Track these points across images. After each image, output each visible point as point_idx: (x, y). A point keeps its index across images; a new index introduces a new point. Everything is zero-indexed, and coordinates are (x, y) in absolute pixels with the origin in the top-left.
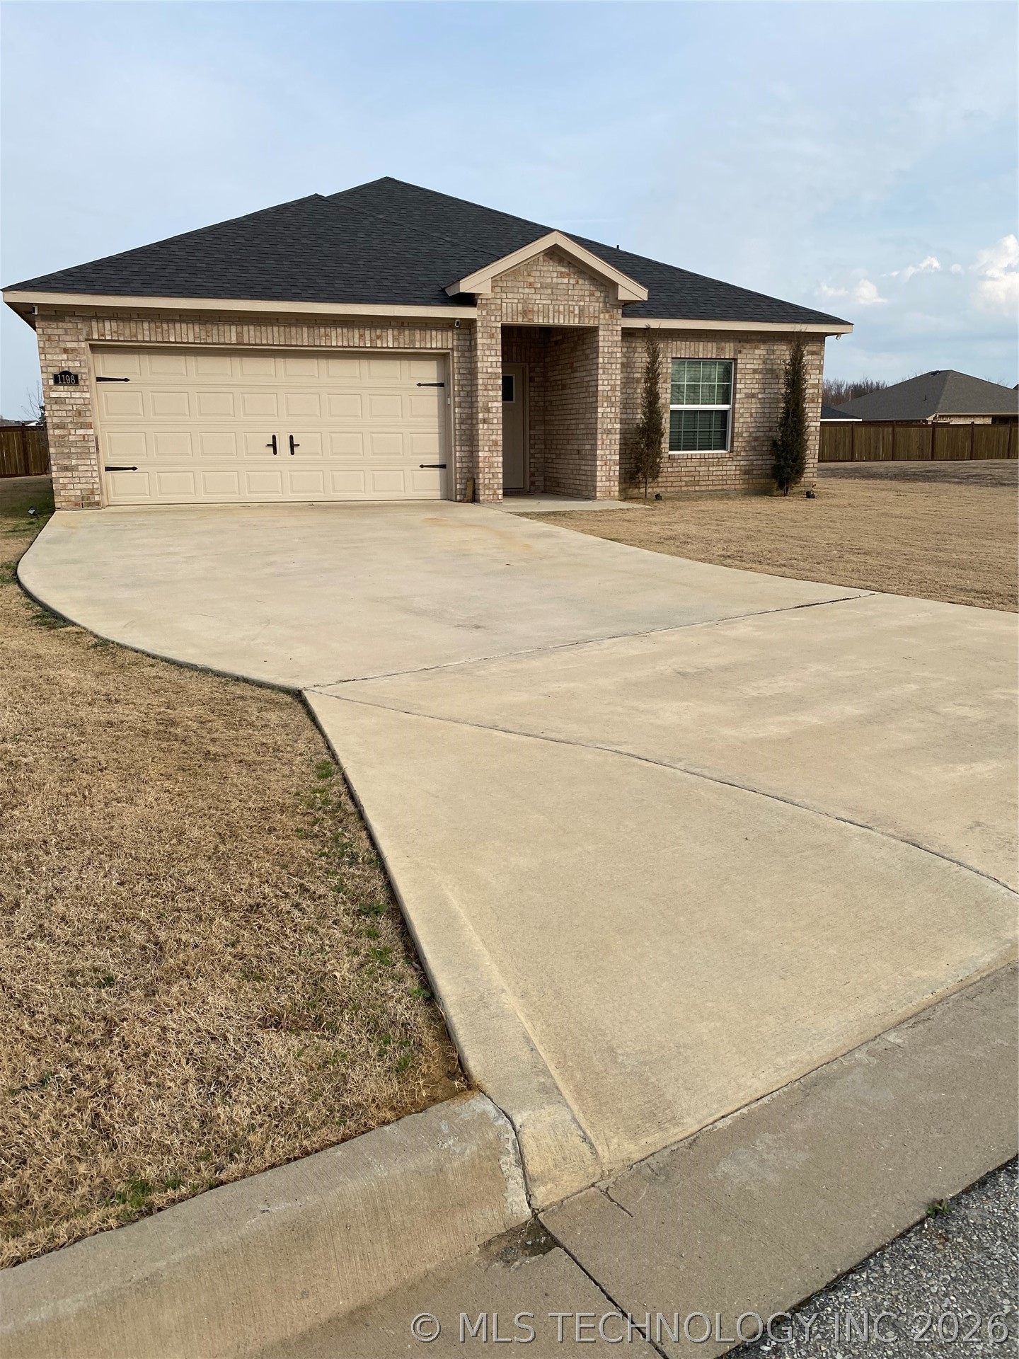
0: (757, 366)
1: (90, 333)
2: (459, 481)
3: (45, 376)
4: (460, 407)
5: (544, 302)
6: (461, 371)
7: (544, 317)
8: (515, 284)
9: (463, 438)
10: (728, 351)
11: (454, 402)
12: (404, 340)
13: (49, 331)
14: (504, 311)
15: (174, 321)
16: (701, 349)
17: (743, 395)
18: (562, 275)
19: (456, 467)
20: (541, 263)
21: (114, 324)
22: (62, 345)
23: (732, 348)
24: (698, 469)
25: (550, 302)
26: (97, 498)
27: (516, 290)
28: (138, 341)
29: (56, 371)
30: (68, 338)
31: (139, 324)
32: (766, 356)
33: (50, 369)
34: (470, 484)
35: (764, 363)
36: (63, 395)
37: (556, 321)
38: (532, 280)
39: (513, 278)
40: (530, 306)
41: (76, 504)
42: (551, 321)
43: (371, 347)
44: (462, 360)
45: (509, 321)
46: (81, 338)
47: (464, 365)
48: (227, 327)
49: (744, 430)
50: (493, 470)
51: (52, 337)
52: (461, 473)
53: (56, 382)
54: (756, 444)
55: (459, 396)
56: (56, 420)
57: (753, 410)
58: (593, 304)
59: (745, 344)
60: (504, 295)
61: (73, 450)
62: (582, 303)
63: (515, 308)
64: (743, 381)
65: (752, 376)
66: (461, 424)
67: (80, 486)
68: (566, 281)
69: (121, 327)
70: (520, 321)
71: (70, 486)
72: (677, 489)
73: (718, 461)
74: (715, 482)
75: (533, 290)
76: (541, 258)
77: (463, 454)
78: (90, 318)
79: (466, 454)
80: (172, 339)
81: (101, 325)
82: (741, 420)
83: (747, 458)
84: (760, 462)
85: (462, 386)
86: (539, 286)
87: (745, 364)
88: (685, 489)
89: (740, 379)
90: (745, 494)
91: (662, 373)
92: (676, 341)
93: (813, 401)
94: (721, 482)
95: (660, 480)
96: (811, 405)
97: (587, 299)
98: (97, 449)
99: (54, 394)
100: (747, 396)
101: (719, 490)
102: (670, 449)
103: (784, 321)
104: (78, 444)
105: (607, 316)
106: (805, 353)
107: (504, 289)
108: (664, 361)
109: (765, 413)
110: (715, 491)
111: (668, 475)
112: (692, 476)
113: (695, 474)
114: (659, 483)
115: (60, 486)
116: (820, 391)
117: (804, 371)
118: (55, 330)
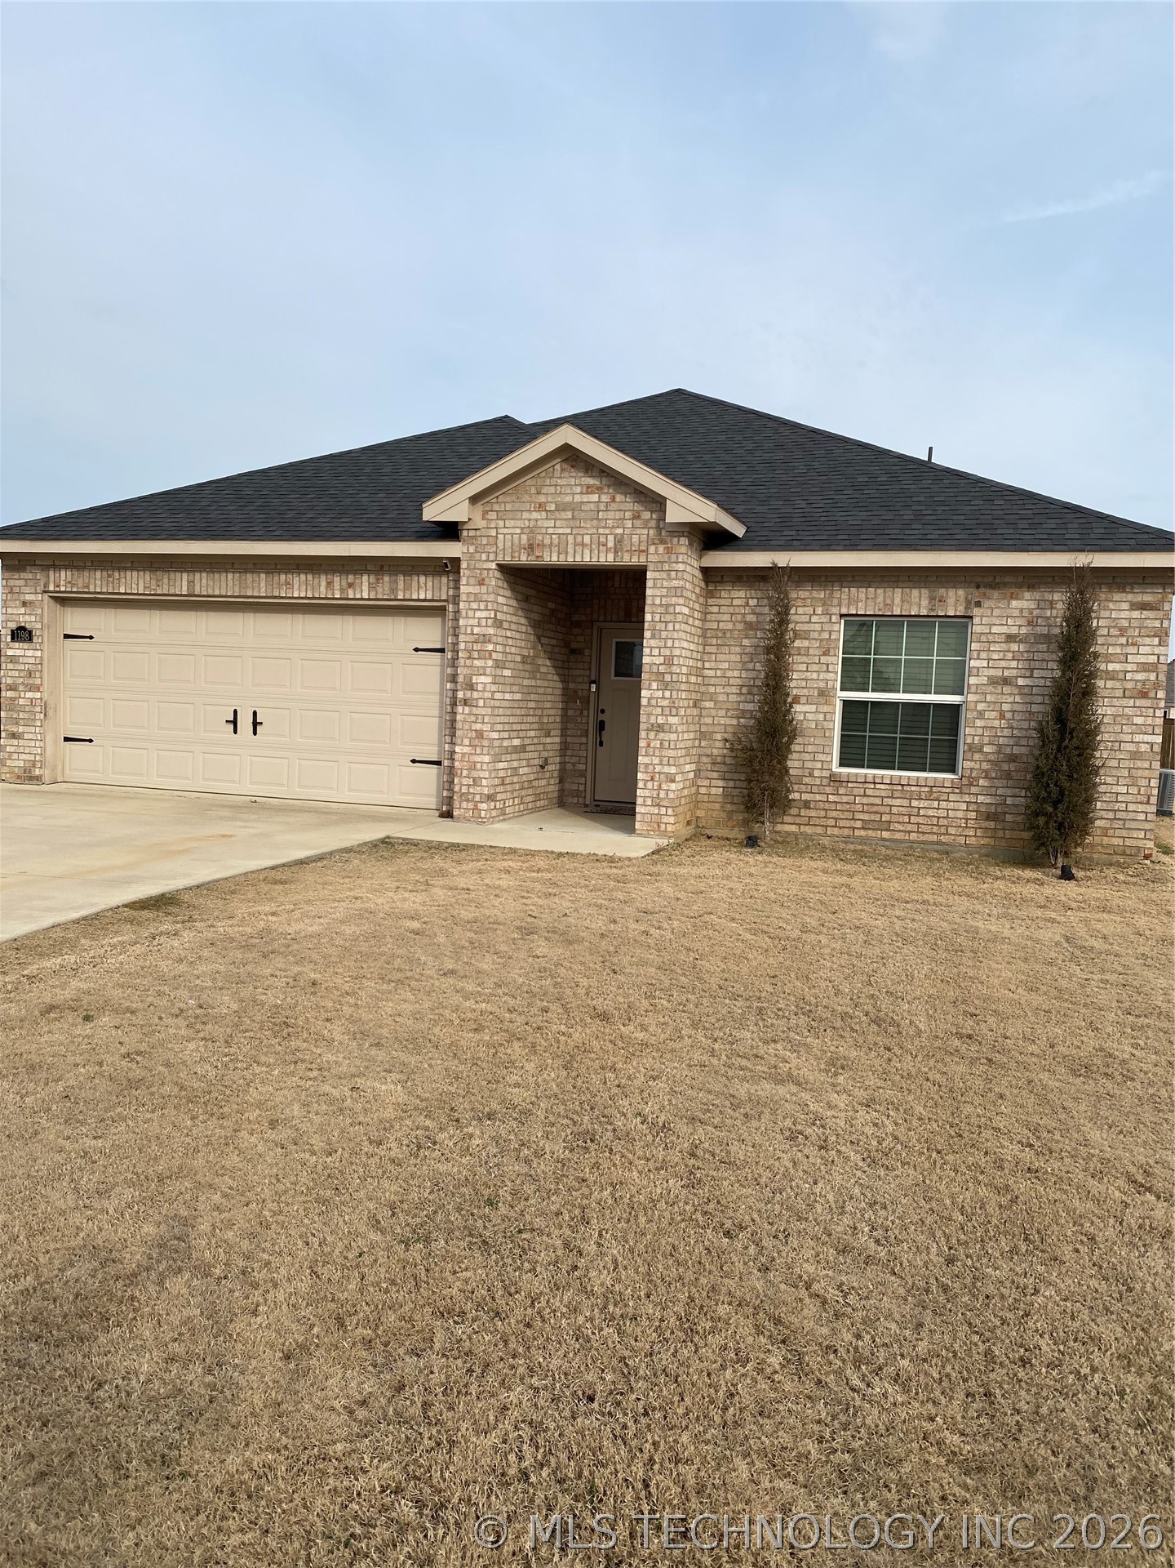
0: (1014, 630)
1: (46, 585)
2: (445, 786)
5: (561, 531)
6: (453, 631)
7: (559, 553)
8: (517, 506)
9: (450, 725)
10: (953, 602)
11: (447, 673)
12: (384, 589)
13: (12, 583)
14: (501, 545)
15: (125, 569)
16: (897, 601)
17: (985, 680)
18: (589, 490)
19: (444, 766)
20: (557, 474)
21: (69, 573)
22: (22, 597)
23: (962, 599)
24: (888, 801)
25: (568, 531)
26: (37, 772)
27: (518, 516)
28: (89, 593)
29: (13, 626)
30: (27, 589)
31: (92, 572)
32: (1035, 613)
33: (7, 624)
34: (451, 791)
35: (1030, 623)
36: (19, 653)
37: (578, 559)
38: (542, 499)
39: (514, 498)
40: (540, 538)
41: (19, 777)
42: (570, 559)
43: (341, 599)
44: (454, 615)
45: (509, 560)
46: (39, 589)
48: (178, 575)
49: (986, 740)
50: (475, 774)
51: (14, 588)
52: (446, 773)
53: (13, 639)
54: (1013, 766)
56: (9, 681)
57: (1006, 707)
58: (638, 531)
59: (988, 591)
60: (501, 523)
61: (21, 715)
62: (619, 531)
63: (516, 541)
64: (984, 655)
65: (1004, 646)
66: (450, 705)
67: (24, 757)
68: (595, 498)
69: (76, 577)
70: (524, 559)
71: (15, 756)
72: (846, 832)
73: (931, 792)
74: (923, 828)
75: (544, 514)
76: (558, 467)
78: (47, 567)
79: (451, 747)
80: (123, 590)
81: (57, 575)
82: (979, 723)
83: (993, 791)
85: (452, 651)
86: (553, 508)
87: (991, 625)
88: (862, 833)
89: (979, 652)
90: (987, 856)
91: (821, 640)
92: (849, 588)
93: (1144, 695)
94: (935, 829)
95: (813, 813)
96: (1139, 703)
97: (629, 524)
98: (45, 715)
99: (10, 652)
100: (993, 681)
101: (932, 843)
102: (841, 765)
103: (1056, 547)
104: (27, 709)
105: (661, 549)
106: (1125, 606)
107: (500, 514)
108: (825, 619)
109: (1030, 713)
110: (923, 842)
111: (827, 806)
112: (876, 813)
113: (881, 809)
114: (810, 817)
115: (6, 755)
116: (1162, 677)
117: (1123, 640)
118: (17, 581)
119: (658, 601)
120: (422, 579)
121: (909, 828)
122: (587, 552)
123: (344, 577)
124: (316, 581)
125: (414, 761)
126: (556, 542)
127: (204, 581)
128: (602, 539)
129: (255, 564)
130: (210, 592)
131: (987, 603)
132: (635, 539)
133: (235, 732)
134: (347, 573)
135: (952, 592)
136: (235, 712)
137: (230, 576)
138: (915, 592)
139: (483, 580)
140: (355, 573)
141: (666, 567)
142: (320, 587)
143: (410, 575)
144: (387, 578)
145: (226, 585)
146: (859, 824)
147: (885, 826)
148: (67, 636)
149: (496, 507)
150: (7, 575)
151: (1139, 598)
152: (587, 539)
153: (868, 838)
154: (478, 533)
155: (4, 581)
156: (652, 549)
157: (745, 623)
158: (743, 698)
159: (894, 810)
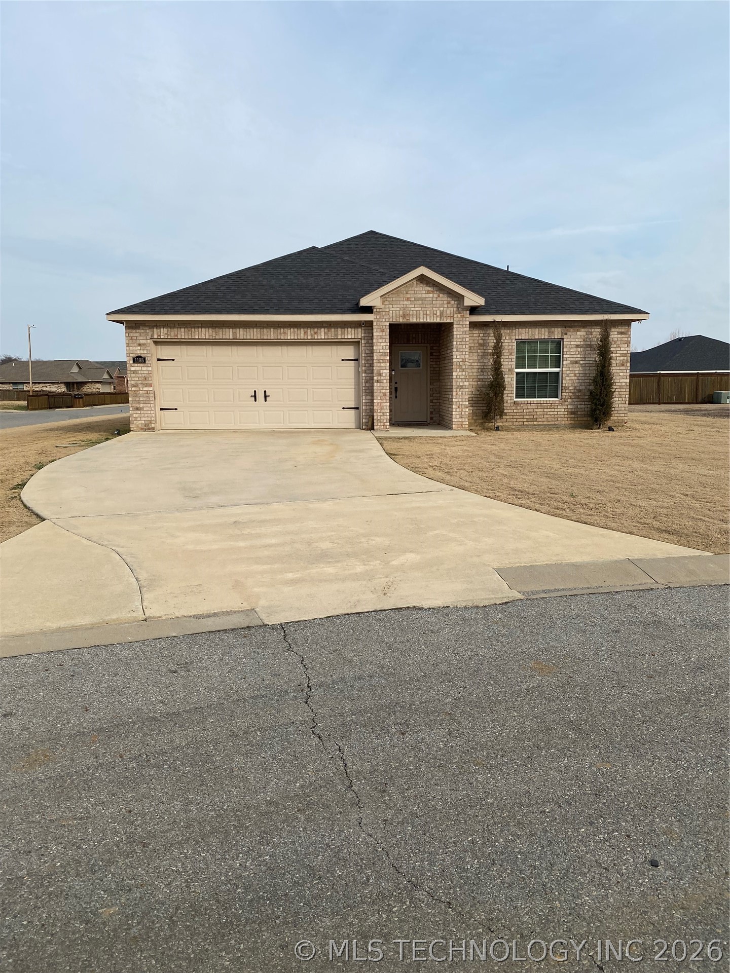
0: (579, 343)
1: (153, 335)
2: (364, 417)
3: (128, 358)
4: (365, 373)
5: (417, 309)
6: (367, 352)
7: (417, 318)
8: (398, 299)
9: (367, 391)
10: (557, 334)
11: (362, 370)
12: (331, 334)
13: (132, 335)
14: (391, 315)
15: (198, 327)
16: (537, 333)
17: (569, 362)
18: (428, 292)
19: (362, 409)
20: (415, 285)
21: (165, 330)
22: (138, 342)
23: (560, 332)
24: (536, 410)
25: (420, 309)
26: (153, 426)
27: (399, 303)
28: (178, 339)
29: (134, 356)
30: (141, 338)
31: (179, 329)
32: (586, 336)
33: (131, 355)
34: (371, 419)
35: (584, 341)
36: (138, 369)
37: (425, 320)
38: (408, 296)
39: (396, 296)
40: (408, 312)
41: (142, 429)
42: (421, 320)
43: (311, 339)
44: (367, 345)
45: (394, 321)
46: (148, 337)
47: (368, 348)
48: (227, 330)
49: (570, 385)
50: (383, 411)
51: (133, 337)
52: (366, 412)
53: (134, 362)
54: (580, 394)
55: (365, 366)
56: (133, 382)
57: (577, 372)
58: (450, 309)
59: (569, 329)
60: (391, 306)
61: (141, 399)
62: (442, 309)
63: (398, 314)
64: (568, 353)
65: (575, 349)
66: (366, 382)
67: (144, 419)
68: (431, 295)
69: (169, 331)
70: (401, 321)
71: (139, 419)
72: (521, 423)
73: (551, 406)
74: (549, 419)
75: (410, 302)
76: (415, 283)
77: (367, 401)
78: (153, 327)
79: (369, 401)
80: (197, 337)
81: (159, 330)
82: (568, 378)
83: (573, 403)
84: (583, 406)
85: (367, 360)
86: (413, 300)
87: (570, 342)
88: (527, 423)
89: (566, 352)
90: (572, 428)
91: (509, 349)
92: (519, 328)
93: (623, 365)
94: (553, 419)
95: (508, 417)
96: (621, 368)
97: (446, 306)
98: (155, 398)
99: (132, 369)
100: (572, 363)
101: (552, 425)
102: (516, 398)
103: (596, 313)
104: (145, 396)
105: (459, 316)
106: (616, 333)
107: (390, 302)
108: (510, 341)
109: (585, 374)
110: (549, 425)
111: (513, 414)
112: (532, 415)
113: (533, 414)
114: (507, 419)
115: (134, 418)
116: (629, 358)
117: (615, 346)
118: (135, 333)
119: (458, 337)
120: (350, 330)
121: (544, 420)
122: (428, 317)
123: (312, 330)
124: (299, 331)
125: (343, 408)
126: (415, 313)
127: (241, 333)
128: (435, 312)
129: (267, 324)
130: (245, 337)
131: (569, 333)
132: (448, 312)
133: (255, 401)
134: (314, 328)
135: (556, 329)
136: (255, 392)
137: (255, 330)
138: (543, 330)
139: (384, 330)
140: (318, 327)
141: (461, 323)
142: (301, 334)
143: (344, 328)
144: (333, 330)
145: (254, 334)
146: (525, 420)
147: (535, 420)
148: (159, 360)
149: (388, 299)
150: (128, 331)
151: (620, 330)
152: (428, 312)
154: (381, 310)
155: (127, 334)
156: (455, 316)
157: (479, 344)
158: (479, 374)
159: (538, 413)
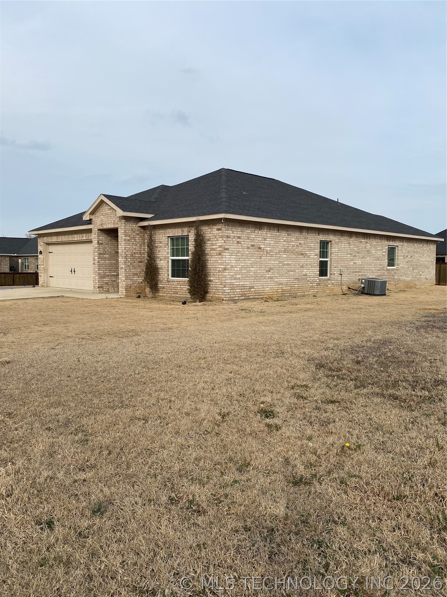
14: (98, 224)
22: (40, 244)
23: (187, 231)
27: (100, 217)
36: (40, 257)
41: (41, 286)
43: (81, 240)
45: (99, 227)
48: (60, 237)
59: (191, 228)
61: (41, 271)
67: (42, 281)
68: (108, 212)
78: (43, 237)
91: (164, 244)
93: (220, 254)
96: (219, 257)
102: (172, 276)
106: (215, 230)
114: (164, 291)
117: (215, 239)
118: (40, 240)
119: (120, 236)
121: (181, 293)
122: (110, 225)
126: (105, 223)
128: (112, 221)
131: (191, 231)
132: (116, 221)
133: (72, 273)
135: (185, 229)
136: (72, 269)
138: (179, 229)
139: (95, 233)
141: (121, 227)
146: (172, 293)
147: (177, 293)
148: (49, 252)
149: (97, 215)
151: (218, 227)
152: (109, 222)
153: (174, 296)
154: (93, 222)
156: (119, 223)
159: (178, 289)
